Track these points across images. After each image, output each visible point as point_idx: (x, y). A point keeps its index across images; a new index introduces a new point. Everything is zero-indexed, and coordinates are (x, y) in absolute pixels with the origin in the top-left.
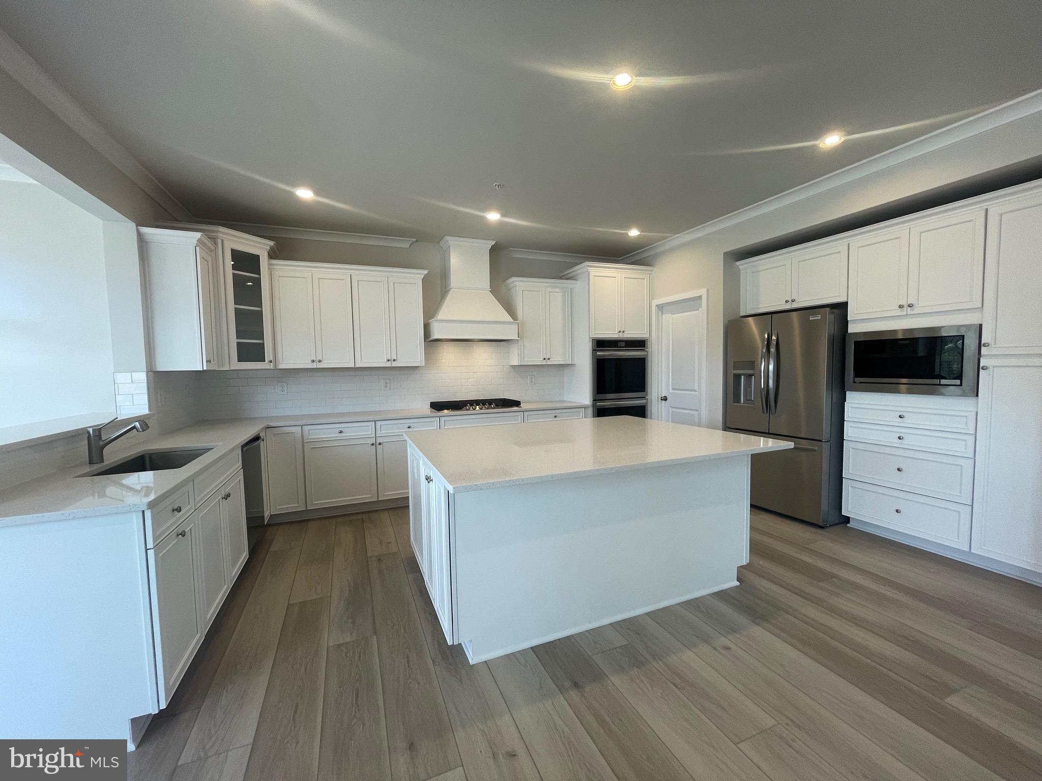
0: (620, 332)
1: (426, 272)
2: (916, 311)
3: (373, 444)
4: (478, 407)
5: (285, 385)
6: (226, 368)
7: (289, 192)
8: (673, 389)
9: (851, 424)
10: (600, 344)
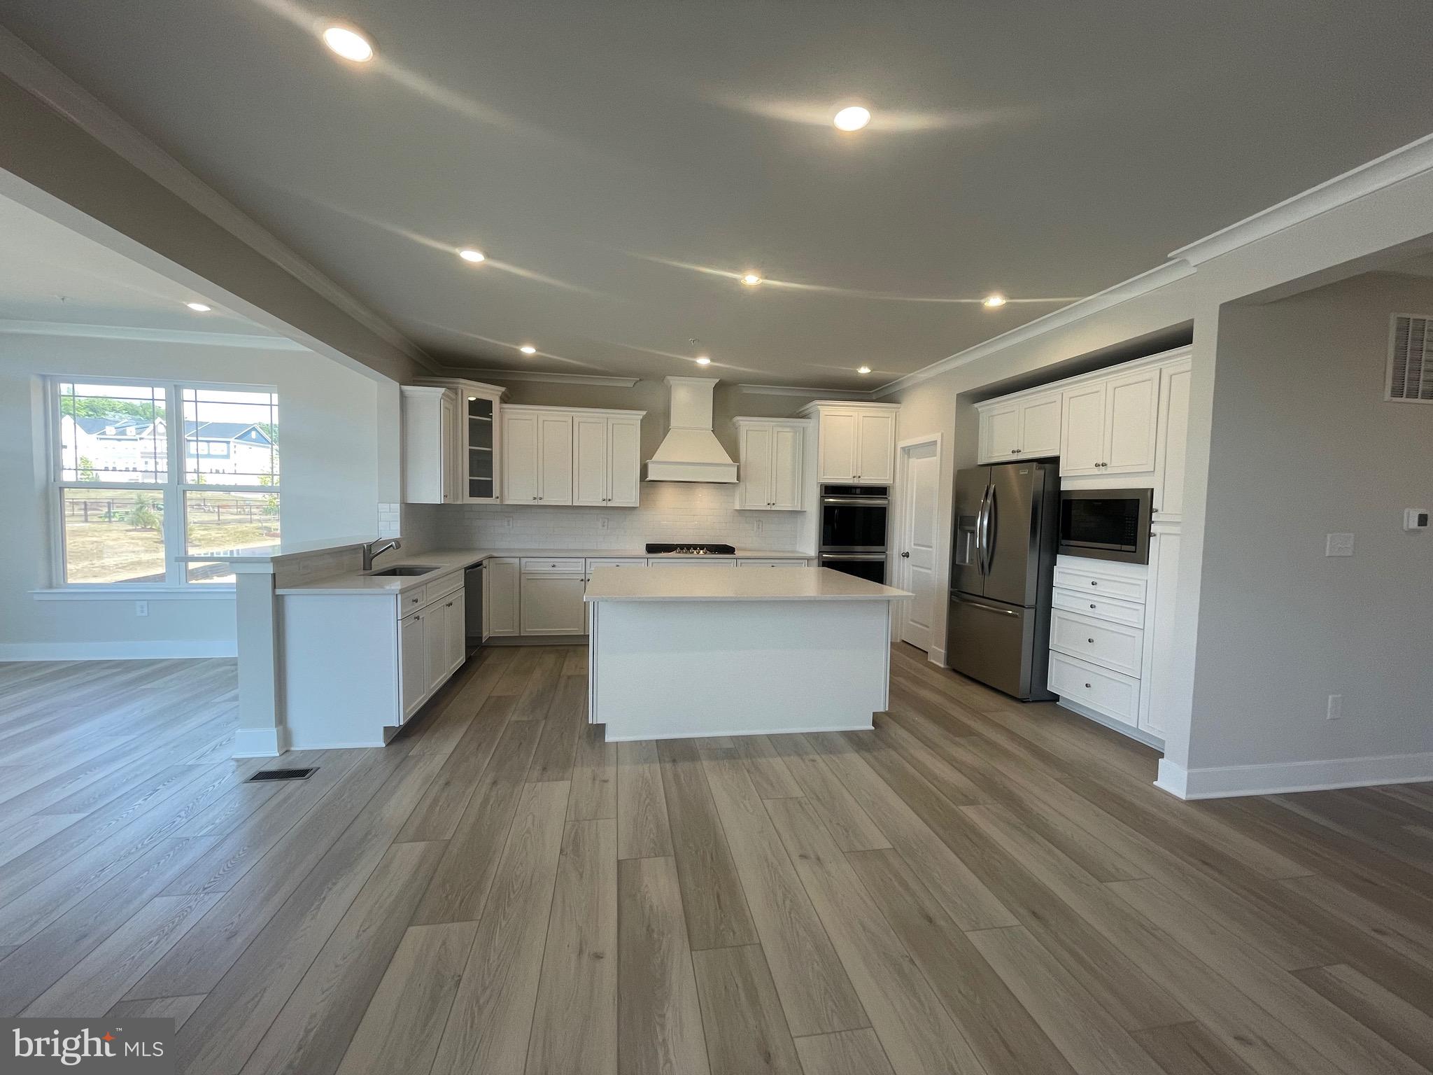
0: (854, 477)
1: (644, 413)
2: (1109, 471)
3: (582, 580)
4: (701, 551)
5: (511, 519)
6: (459, 502)
7: (515, 349)
8: (915, 544)
9: (1060, 591)
10: (829, 490)
